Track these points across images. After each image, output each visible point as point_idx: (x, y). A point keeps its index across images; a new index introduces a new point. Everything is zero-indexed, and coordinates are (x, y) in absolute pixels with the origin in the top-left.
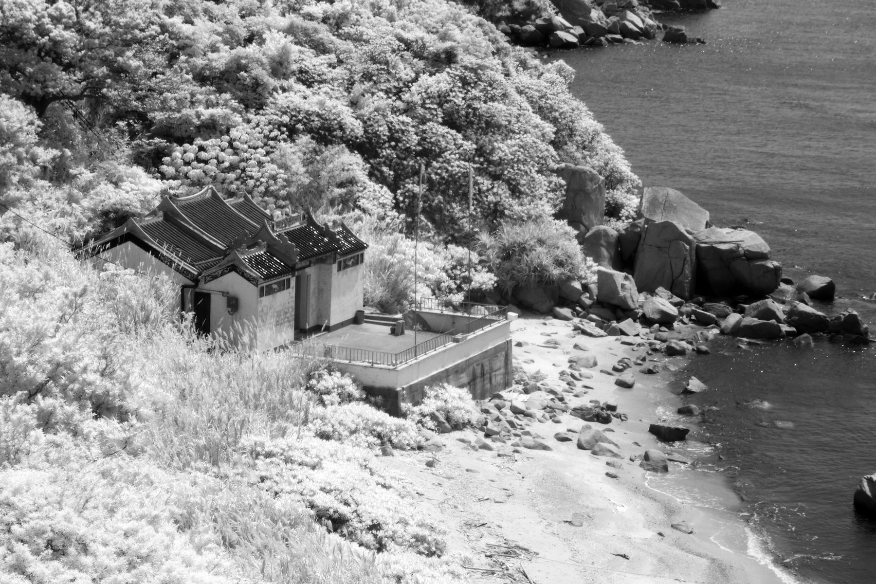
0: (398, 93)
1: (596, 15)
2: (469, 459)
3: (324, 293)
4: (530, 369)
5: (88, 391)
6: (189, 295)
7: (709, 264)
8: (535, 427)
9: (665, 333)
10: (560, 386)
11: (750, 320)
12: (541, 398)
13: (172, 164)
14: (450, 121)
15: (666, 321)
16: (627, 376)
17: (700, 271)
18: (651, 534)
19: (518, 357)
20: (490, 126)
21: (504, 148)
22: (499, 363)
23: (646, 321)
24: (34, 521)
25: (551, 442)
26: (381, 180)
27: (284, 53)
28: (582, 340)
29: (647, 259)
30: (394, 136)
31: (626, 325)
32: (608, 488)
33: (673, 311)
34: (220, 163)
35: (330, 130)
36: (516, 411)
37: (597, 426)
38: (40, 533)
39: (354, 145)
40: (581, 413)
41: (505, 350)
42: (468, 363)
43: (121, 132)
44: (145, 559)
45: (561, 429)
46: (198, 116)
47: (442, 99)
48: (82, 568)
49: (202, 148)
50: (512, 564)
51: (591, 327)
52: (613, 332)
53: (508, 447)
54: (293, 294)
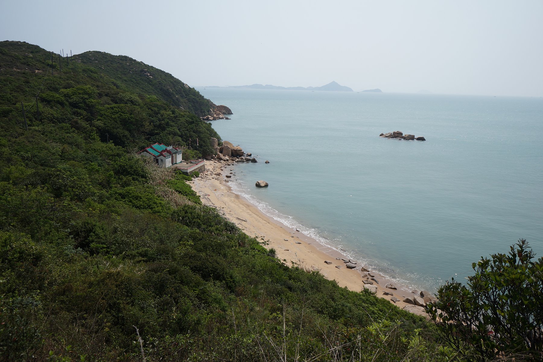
0: (186, 128)
1: (215, 115)
2: (199, 182)
3: (176, 158)
4: (208, 168)
5: (140, 174)
6: (155, 160)
7: (233, 152)
8: (209, 177)
9: (227, 162)
10: (212, 171)
11: (240, 160)
12: (209, 172)
13: (151, 139)
14: (194, 132)
15: (228, 160)
16: (222, 168)
17: (232, 153)
18: (226, 191)
19: (206, 167)
20: (200, 132)
21: (202, 136)
22: (203, 167)
23: (225, 161)
24: (133, 194)
25: (211, 179)
26: (184, 141)
27: (168, 122)
28: (215, 164)
29: (224, 152)
30: (186, 134)
31: (222, 161)
32: (220, 185)
33: (229, 159)
34: (159, 139)
35: (175, 134)
36: (206, 174)
37: (218, 176)
38: (133, 196)
39: (180, 136)
40: (215, 174)
41: (204, 165)
42: (198, 168)
43: (143, 135)
44: (150, 199)
45: (213, 177)
46: (155, 132)
47: (192, 128)
48: (140, 201)
49: (156, 137)
50: (206, 197)
51: (216, 162)
52: (220, 162)
53: (205, 180)
54: (171, 158)
